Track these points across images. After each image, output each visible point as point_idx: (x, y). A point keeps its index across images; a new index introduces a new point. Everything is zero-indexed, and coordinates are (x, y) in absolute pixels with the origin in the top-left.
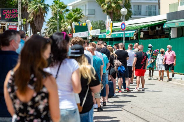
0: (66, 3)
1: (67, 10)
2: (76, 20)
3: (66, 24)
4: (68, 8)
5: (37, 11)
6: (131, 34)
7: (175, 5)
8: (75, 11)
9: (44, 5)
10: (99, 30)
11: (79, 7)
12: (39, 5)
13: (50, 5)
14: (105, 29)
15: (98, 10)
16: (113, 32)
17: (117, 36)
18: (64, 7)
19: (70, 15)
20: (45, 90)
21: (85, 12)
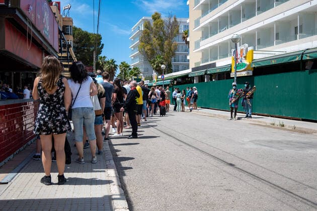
0: (129, 64)
1: (130, 69)
2: (135, 75)
3: (129, 77)
4: (130, 67)
5: (110, 69)
6: (168, 82)
7: (199, 63)
8: (135, 69)
9: (114, 65)
10: (149, 81)
11: (137, 67)
12: (111, 65)
13: (119, 65)
14: (152, 80)
15: (150, 68)
16: (157, 81)
17: (159, 84)
18: (128, 67)
19: (131, 72)
20: (63, 86)
21: (141, 70)
